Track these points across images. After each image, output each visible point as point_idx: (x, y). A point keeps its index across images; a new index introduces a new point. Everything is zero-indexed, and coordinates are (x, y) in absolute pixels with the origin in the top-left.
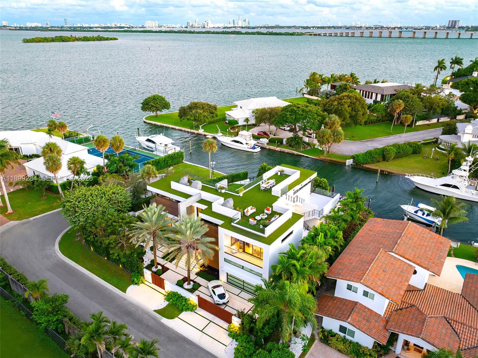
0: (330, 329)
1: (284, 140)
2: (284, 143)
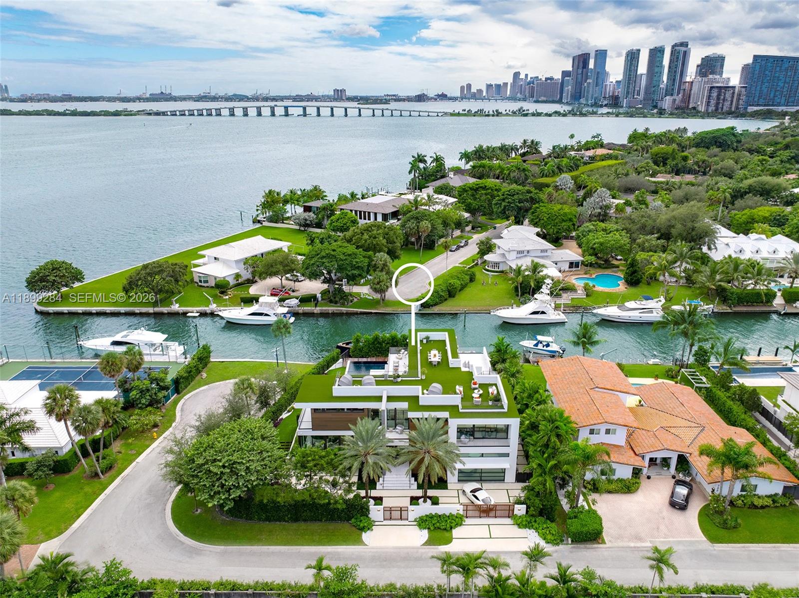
1: (319, 296)
2: (320, 299)
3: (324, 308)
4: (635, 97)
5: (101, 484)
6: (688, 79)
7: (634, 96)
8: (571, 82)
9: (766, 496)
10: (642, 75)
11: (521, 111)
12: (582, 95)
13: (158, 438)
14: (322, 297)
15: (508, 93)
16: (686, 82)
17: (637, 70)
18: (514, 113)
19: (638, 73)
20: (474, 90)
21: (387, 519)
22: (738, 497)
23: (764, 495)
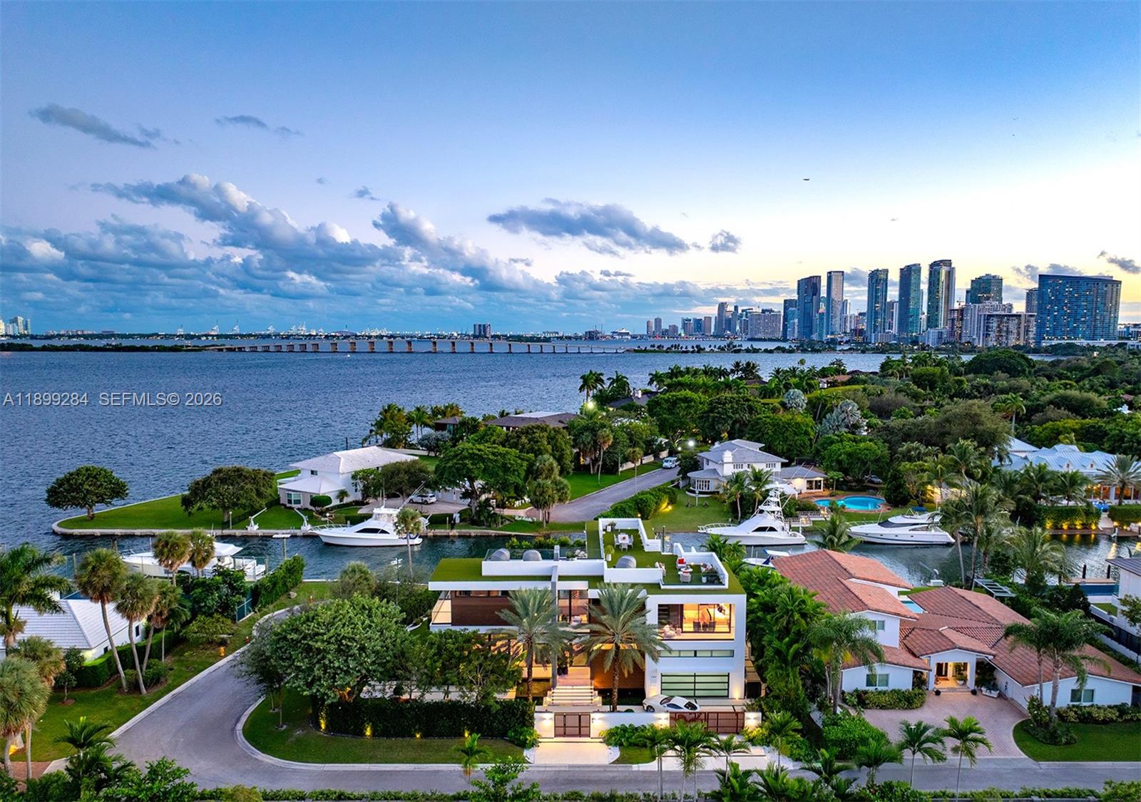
0: (854, 688)
1: (457, 516)
2: (458, 521)
3: (463, 531)
4: (887, 331)
5: (142, 700)
6: (956, 306)
7: (884, 329)
8: (797, 313)
9: (1110, 707)
10: (893, 303)
11: (731, 346)
12: (814, 330)
13: (226, 656)
14: (460, 517)
15: (713, 330)
16: (954, 310)
17: (886, 295)
18: (722, 349)
19: (888, 300)
20: (665, 326)
21: (560, 736)
22: (1068, 708)
23: (1106, 704)
